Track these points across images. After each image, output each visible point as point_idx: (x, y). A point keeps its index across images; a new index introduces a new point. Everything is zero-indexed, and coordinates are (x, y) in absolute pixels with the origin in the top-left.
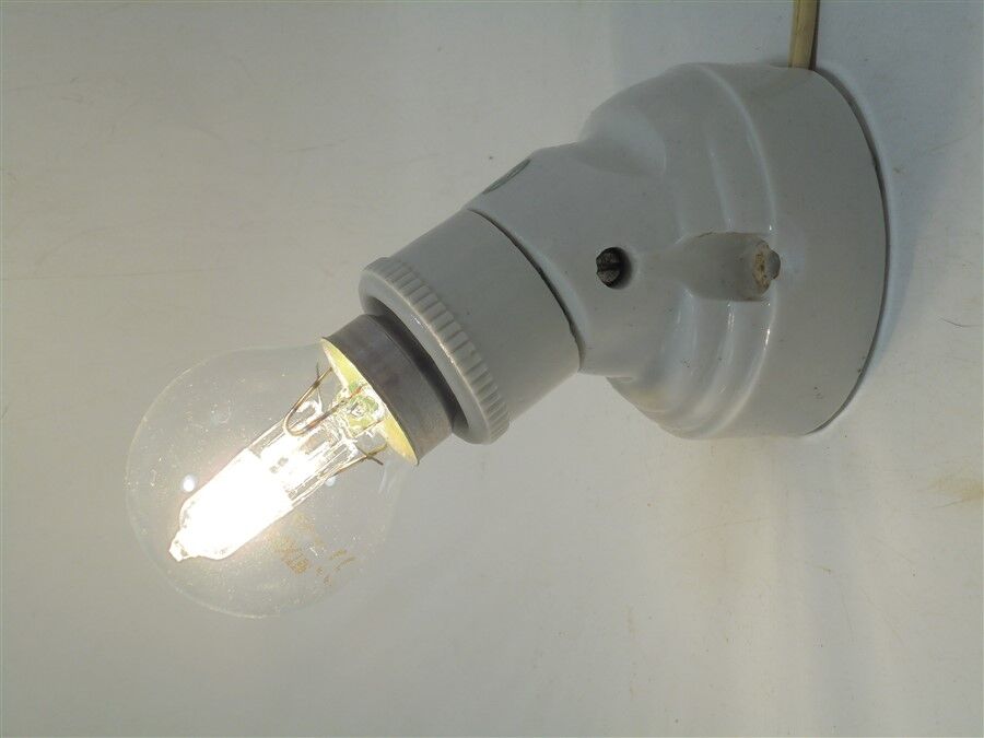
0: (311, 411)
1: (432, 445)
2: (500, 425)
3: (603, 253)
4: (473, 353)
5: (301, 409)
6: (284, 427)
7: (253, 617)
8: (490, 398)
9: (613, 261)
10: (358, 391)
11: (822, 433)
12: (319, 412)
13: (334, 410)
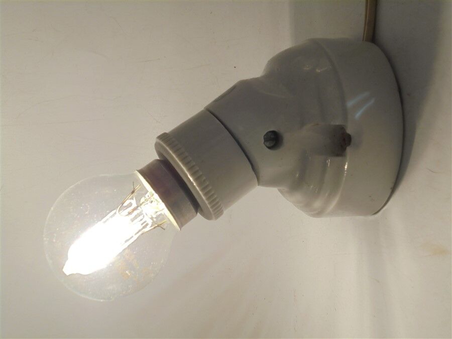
0: (130, 205)
1: (187, 222)
2: (218, 212)
3: (267, 133)
4: (204, 181)
5: (125, 204)
6: (117, 212)
7: (102, 301)
8: (213, 201)
9: (272, 136)
10: (152, 196)
11: (376, 216)
12: (134, 205)
13: (141, 205)
